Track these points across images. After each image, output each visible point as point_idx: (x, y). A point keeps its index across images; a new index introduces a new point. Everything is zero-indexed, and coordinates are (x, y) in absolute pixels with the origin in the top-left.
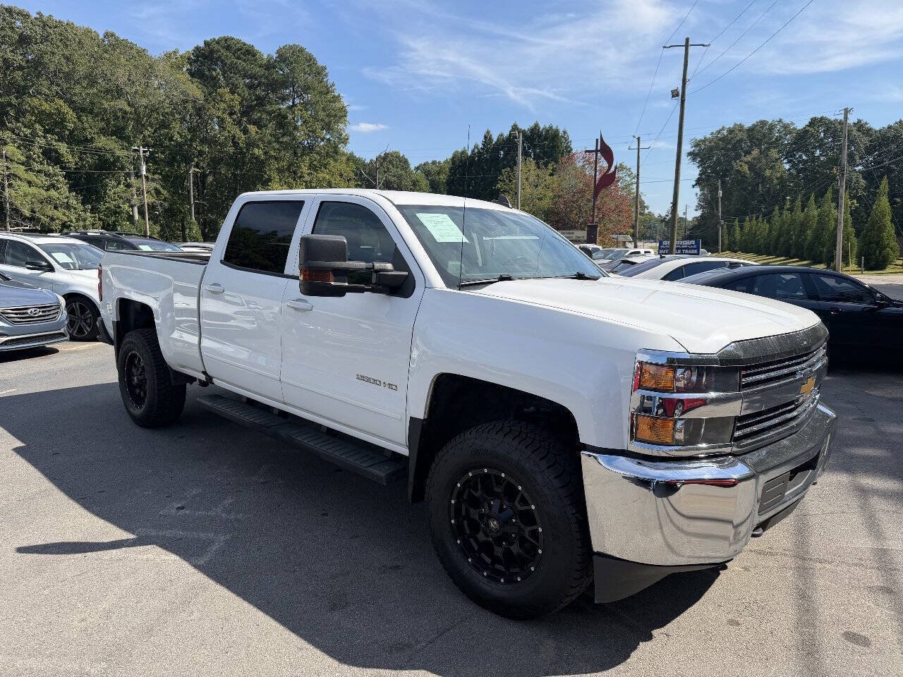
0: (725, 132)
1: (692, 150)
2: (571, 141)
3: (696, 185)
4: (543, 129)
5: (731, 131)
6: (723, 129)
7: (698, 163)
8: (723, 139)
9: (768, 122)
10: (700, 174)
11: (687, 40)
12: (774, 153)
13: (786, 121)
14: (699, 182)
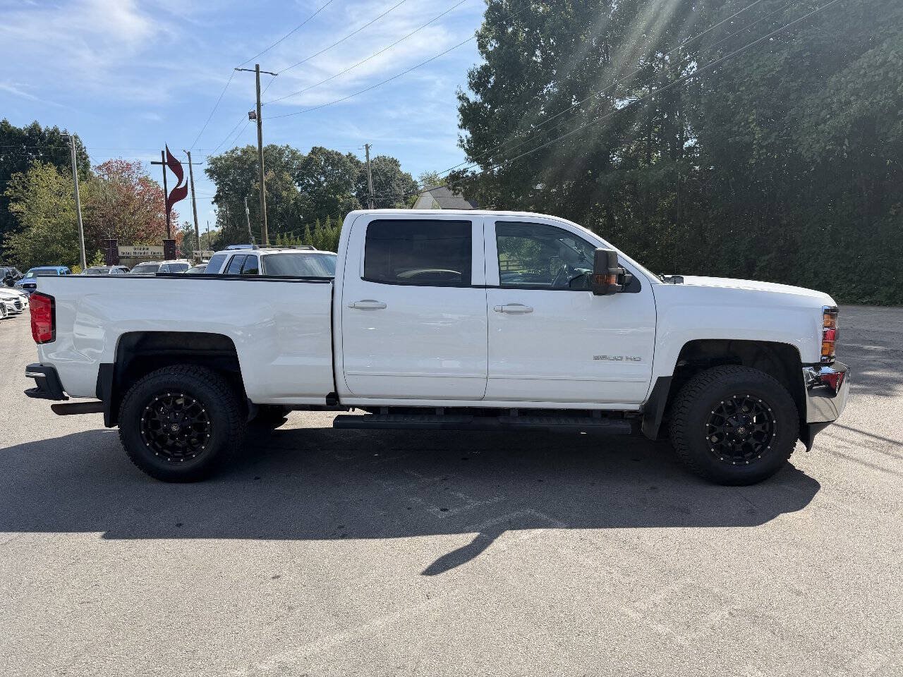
0: (239, 153)
1: (209, 167)
2: (85, 148)
3: (215, 201)
4: (46, 130)
5: (245, 152)
6: (236, 149)
7: (216, 180)
8: (239, 159)
9: (277, 147)
10: (218, 191)
11: (257, 66)
12: (287, 176)
13: (293, 147)
14: (217, 199)
